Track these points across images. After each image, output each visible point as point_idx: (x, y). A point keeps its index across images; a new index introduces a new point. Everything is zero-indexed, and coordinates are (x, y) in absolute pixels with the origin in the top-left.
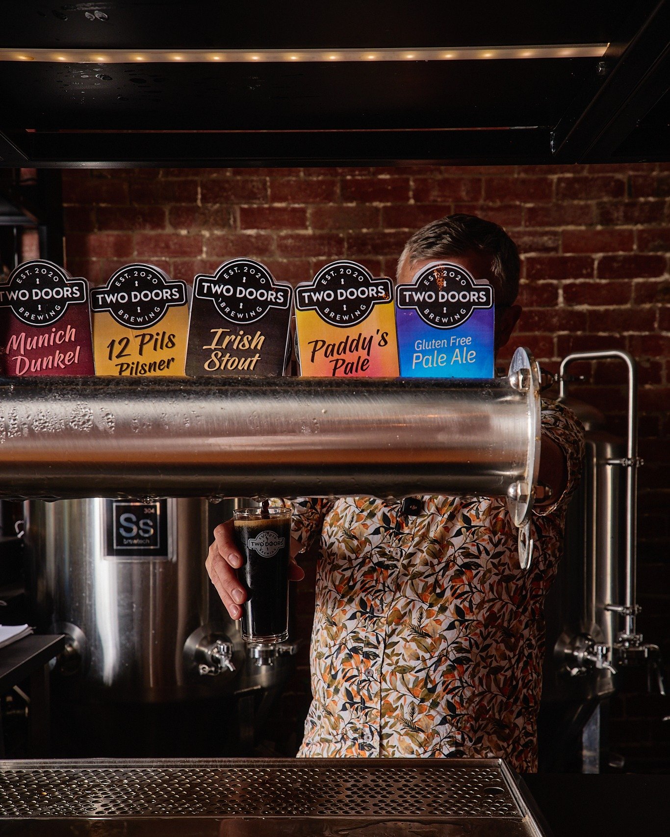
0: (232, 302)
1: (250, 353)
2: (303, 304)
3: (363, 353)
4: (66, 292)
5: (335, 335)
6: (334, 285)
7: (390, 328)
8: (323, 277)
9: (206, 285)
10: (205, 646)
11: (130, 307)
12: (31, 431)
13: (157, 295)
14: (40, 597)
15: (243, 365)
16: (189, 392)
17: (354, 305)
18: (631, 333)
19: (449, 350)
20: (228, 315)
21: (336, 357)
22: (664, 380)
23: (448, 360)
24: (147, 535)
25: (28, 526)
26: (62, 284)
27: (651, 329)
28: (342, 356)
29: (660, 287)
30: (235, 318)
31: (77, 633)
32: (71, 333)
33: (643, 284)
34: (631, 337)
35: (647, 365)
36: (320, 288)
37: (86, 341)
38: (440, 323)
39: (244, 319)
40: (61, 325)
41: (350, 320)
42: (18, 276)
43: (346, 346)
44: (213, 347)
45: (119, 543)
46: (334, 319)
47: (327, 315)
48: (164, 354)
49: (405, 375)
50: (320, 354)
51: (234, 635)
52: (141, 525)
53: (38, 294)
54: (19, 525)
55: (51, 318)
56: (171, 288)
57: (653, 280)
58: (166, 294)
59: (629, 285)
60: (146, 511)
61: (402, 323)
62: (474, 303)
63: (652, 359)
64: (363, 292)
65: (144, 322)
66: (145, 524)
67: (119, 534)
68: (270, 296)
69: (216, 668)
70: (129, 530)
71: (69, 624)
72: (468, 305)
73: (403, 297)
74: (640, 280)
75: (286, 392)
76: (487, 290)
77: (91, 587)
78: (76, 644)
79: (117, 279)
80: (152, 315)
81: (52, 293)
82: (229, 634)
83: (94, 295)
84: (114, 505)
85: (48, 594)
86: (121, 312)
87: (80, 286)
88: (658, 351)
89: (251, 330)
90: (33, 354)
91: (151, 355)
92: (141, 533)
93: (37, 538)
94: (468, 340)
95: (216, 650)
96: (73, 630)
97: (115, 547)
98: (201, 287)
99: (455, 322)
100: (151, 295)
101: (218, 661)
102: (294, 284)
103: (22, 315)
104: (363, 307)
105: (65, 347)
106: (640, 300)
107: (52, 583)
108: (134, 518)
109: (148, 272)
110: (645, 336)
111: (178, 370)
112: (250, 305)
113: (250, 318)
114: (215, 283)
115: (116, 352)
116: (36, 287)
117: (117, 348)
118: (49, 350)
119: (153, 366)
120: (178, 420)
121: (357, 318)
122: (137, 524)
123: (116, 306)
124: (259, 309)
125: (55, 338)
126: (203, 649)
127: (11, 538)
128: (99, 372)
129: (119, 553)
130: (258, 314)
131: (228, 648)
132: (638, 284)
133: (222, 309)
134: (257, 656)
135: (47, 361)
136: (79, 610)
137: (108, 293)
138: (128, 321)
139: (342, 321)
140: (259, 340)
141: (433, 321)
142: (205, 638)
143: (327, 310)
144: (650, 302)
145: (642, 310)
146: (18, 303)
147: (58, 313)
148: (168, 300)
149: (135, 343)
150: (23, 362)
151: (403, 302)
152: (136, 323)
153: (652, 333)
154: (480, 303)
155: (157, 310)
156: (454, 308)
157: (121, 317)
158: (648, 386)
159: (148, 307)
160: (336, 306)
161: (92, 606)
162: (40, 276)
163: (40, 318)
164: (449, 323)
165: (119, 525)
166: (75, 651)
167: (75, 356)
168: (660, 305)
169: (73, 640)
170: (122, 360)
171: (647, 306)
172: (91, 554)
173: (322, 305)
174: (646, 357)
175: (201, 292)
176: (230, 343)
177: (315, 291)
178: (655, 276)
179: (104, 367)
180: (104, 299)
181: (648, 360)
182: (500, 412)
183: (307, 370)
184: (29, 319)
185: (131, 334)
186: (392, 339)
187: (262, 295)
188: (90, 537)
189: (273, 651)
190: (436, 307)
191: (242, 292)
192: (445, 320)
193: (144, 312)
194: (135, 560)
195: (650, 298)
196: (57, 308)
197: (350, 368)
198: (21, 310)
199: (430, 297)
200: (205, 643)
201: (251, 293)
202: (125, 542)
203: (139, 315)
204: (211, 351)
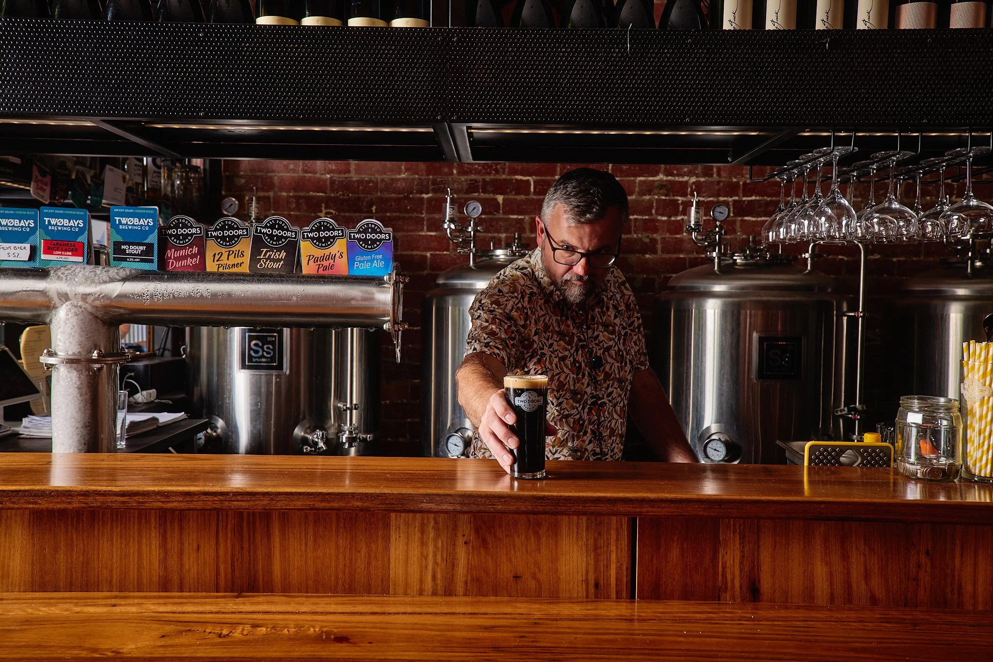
0: (271, 236)
1: (279, 260)
2: (304, 238)
3: (331, 261)
4: (194, 231)
5: (319, 253)
6: (318, 230)
7: (345, 250)
8: (314, 226)
9: (259, 228)
10: (309, 434)
11: (223, 238)
12: (174, 296)
13: (236, 232)
14: (195, 398)
15: (276, 266)
16: (244, 280)
17: (327, 239)
18: (635, 217)
19: (372, 261)
20: (269, 242)
21: (319, 263)
22: (659, 252)
23: (372, 266)
24: (269, 356)
25: (188, 349)
26: (192, 227)
27: (651, 214)
28: (322, 263)
29: (656, 184)
30: (272, 244)
31: (220, 423)
32: (195, 250)
33: (644, 182)
34: (636, 219)
35: (647, 240)
36: (312, 231)
37: (202, 254)
38: (368, 248)
39: (276, 245)
40: (191, 246)
41: (326, 246)
42: (172, 223)
43: (323, 258)
44: (262, 257)
45: (250, 360)
46: (318, 245)
47: (315, 244)
48: (239, 260)
49: (352, 273)
50: (311, 262)
51: (329, 428)
52: (265, 349)
53: (181, 231)
54: (184, 349)
55: (186, 243)
56: (243, 229)
57: (651, 179)
58: (240, 232)
59: (634, 182)
60: (269, 339)
61: (350, 247)
62: (383, 239)
63: (651, 236)
64: (332, 233)
65: (230, 245)
66: (268, 348)
67: (250, 355)
68: (289, 234)
69: (316, 448)
70: (256, 352)
71: (215, 416)
72: (380, 240)
73: (350, 236)
74: (642, 179)
75: (287, 281)
76: (389, 234)
77: (231, 391)
78: (219, 431)
79: (218, 225)
80: (233, 242)
81: (187, 231)
82: (326, 427)
83: (207, 231)
84: (247, 334)
85: (201, 398)
86: (219, 240)
87: (200, 228)
88: (655, 230)
89: (279, 250)
90: (178, 259)
91: (233, 260)
92: (265, 354)
93: (195, 358)
94: (380, 256)
95: (315, 436)
96: (217, 421)
97: (247, 363)
98: (257, 230)
99: (375, 248)
100: (234, 233)
101: (316, 444)
102: (301, 229)
103: (173, 241)
104: (332, 240)
105: (193, 256)
106: (642, 193)
107: (204, 388)
108: (260, 344)
109: (232, 222)
110: (646, 219)
111: (245, 269)
112: (280, 238)
113: (279, 244)
114: (263, 228)
115: (216, 259)
116: (180, 228)
117: (217, 257)
118: (185, 257)
119: (233, 265)
120: (238, 293)
121: (329, 245)
122: (262, 348)
123: (217, 237)
124: (283, 240)
125: (188, 252)
126: (307, 436)
127: (177, 358)
128: (208, 270)
129: (250, 368)
130: (283, 242)
131: (323, 434)
132: (641, 181)
133: (266, 240)
134: (344, 441)
135: (184, 262)
136: (221, 407)
137: (213, 231)
138: (222, 244)
139: (322, 246)
140: (283, 254)
141: (364, 247)
142: (309, 427)
143: (315, 241)
144: (650, 195)
145: (643, 200)
146: (171, 236)
147: (189, 240)
148: (241, 235)
149: (225, 255)
150: (172, 262)
151: (350, 238)
152: (226, 245)
153: (651, 217)
154: (386, 240)
155: (236, 239)
156: (374, 241)
157: (219, 243)
158: (647, 256)
159: (232, 238)
160: (319, 239)
161: (232, 403)
162: (182, 223)
163: (181, 242)
164: (371, 248)
165: (250, 348)
166: (218, 435)
167: (197, 260)
168: (656, 197)
169: (217, 428)
170: (218, 263)
171: (648, 197)
172: (231, 367)
173: (313, 239)
174: (647, 235)
175: (256, 232)
176: (270, 256)
177: (309, 232)
178: (653, 176)
179: (211, 266)
180: (211, 234)
181: (648, 237)
182: (380, 292)
183: (305, 271)
184: (176, 243)
185: (223, 250)
186: (345, 255)
187: (285, 234)
188: (230, 356)
189: (356, 437)
190: (365, 241)
191: (276, 232)
192: (369, 247)
193: (231, 240)
194: (263, 373)
195: (649, 192)
196: (190, 238)
197: (325, 269)
198: (173, 238)
199: (363, 236)
200: (308, 431)
201: (280, 233)
202: (254, 360)
203: (228, 242)
204: (261, 259)
